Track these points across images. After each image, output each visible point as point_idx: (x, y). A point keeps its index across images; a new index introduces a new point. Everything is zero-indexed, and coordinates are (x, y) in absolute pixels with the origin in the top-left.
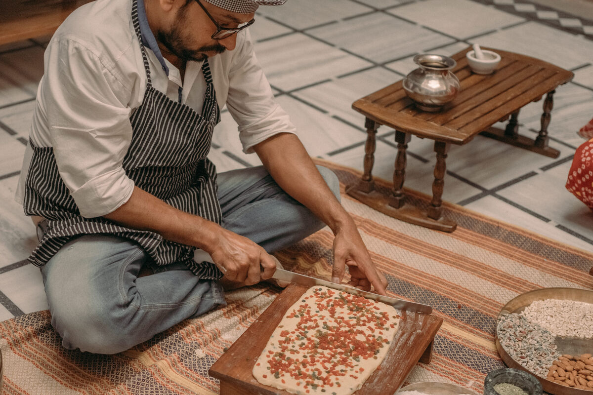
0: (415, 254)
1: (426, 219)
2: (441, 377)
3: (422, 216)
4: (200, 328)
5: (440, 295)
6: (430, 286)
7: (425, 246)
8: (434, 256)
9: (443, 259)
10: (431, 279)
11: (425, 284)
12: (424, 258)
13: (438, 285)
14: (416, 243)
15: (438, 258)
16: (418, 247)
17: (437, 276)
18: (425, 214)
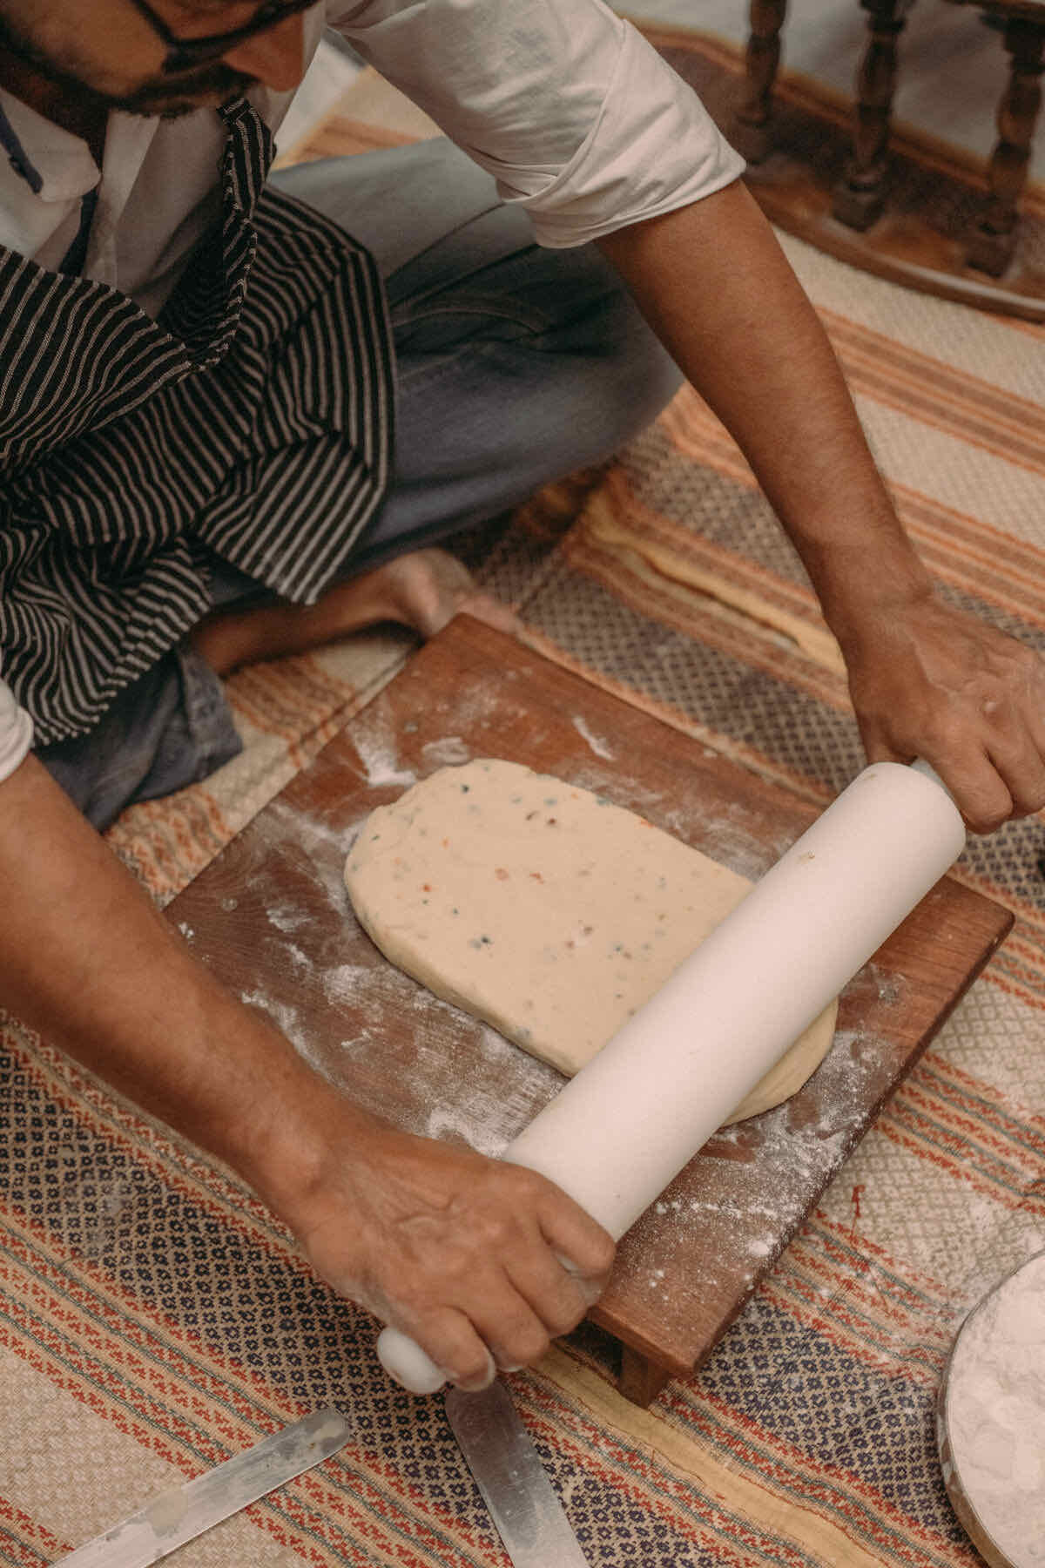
0: (924, 428)
1: (961, 274)
2: (1027, 1008)
3: (947, 265)
4: (205, 823)
5: (1017, 616)
6: (982, 577)
7: (960, 390)
8: (989, 434)
9: (1020, 448)
10: (986, 545)
11: (962, 568)
12: (955, 445)
13: (1009, 572)
14: (931, 377)
15: (1005, 441)
16: (934, 394)
17: (1001, 529)
18: (956, 250)
